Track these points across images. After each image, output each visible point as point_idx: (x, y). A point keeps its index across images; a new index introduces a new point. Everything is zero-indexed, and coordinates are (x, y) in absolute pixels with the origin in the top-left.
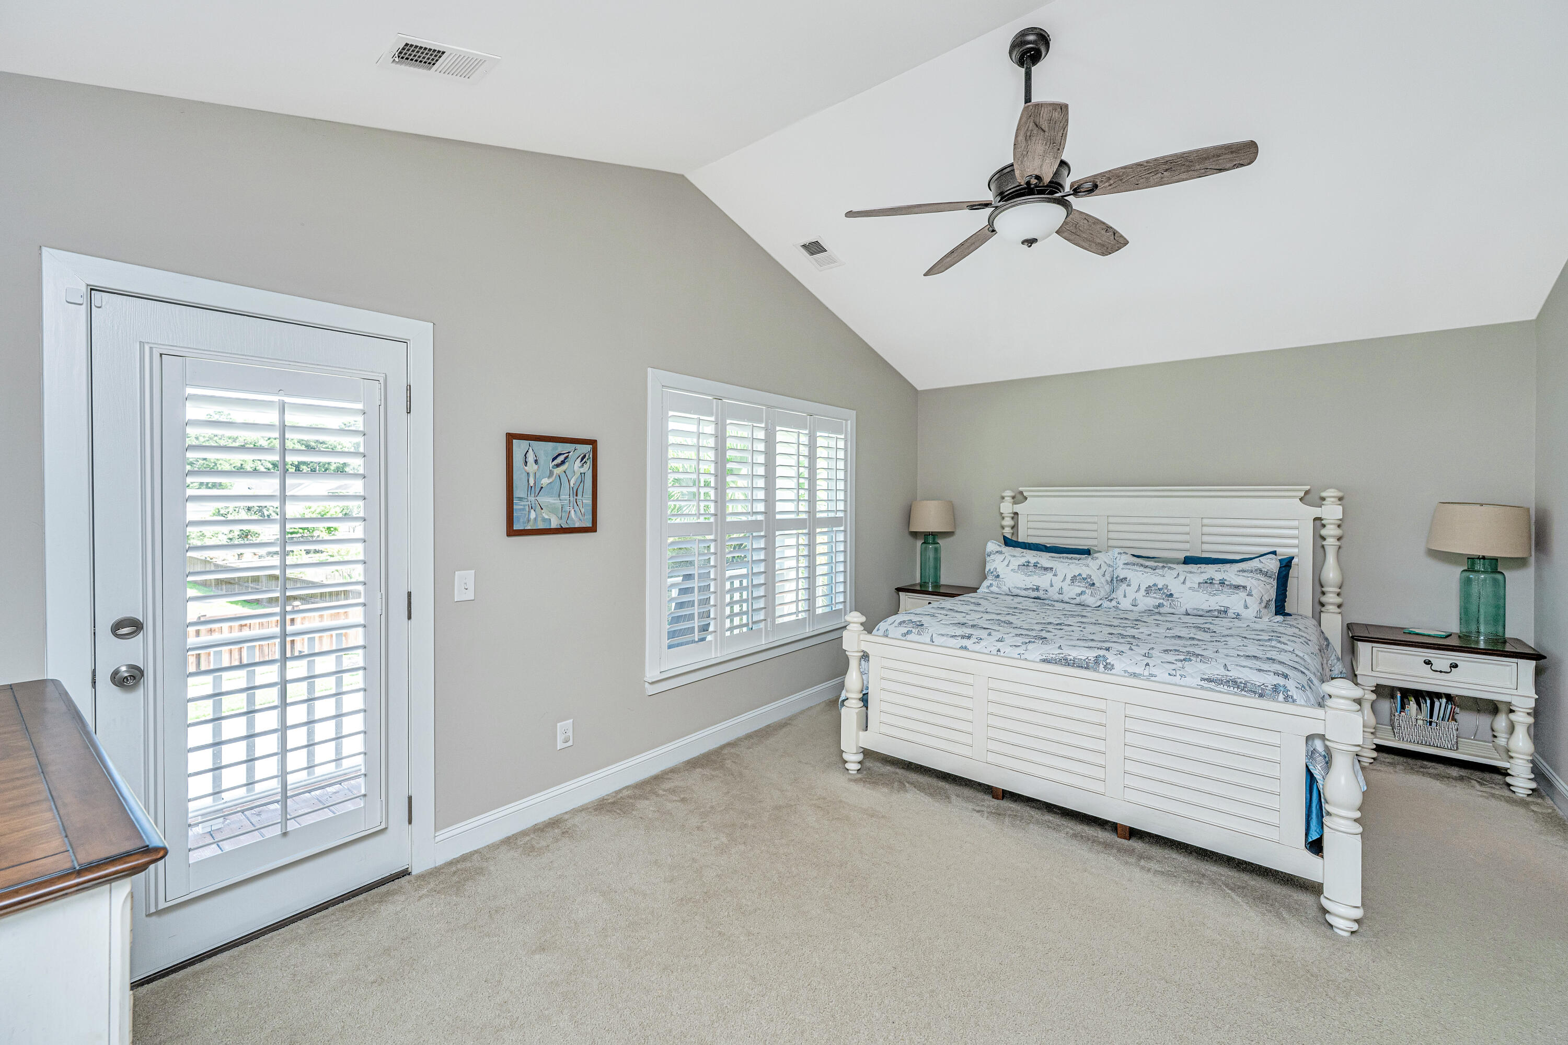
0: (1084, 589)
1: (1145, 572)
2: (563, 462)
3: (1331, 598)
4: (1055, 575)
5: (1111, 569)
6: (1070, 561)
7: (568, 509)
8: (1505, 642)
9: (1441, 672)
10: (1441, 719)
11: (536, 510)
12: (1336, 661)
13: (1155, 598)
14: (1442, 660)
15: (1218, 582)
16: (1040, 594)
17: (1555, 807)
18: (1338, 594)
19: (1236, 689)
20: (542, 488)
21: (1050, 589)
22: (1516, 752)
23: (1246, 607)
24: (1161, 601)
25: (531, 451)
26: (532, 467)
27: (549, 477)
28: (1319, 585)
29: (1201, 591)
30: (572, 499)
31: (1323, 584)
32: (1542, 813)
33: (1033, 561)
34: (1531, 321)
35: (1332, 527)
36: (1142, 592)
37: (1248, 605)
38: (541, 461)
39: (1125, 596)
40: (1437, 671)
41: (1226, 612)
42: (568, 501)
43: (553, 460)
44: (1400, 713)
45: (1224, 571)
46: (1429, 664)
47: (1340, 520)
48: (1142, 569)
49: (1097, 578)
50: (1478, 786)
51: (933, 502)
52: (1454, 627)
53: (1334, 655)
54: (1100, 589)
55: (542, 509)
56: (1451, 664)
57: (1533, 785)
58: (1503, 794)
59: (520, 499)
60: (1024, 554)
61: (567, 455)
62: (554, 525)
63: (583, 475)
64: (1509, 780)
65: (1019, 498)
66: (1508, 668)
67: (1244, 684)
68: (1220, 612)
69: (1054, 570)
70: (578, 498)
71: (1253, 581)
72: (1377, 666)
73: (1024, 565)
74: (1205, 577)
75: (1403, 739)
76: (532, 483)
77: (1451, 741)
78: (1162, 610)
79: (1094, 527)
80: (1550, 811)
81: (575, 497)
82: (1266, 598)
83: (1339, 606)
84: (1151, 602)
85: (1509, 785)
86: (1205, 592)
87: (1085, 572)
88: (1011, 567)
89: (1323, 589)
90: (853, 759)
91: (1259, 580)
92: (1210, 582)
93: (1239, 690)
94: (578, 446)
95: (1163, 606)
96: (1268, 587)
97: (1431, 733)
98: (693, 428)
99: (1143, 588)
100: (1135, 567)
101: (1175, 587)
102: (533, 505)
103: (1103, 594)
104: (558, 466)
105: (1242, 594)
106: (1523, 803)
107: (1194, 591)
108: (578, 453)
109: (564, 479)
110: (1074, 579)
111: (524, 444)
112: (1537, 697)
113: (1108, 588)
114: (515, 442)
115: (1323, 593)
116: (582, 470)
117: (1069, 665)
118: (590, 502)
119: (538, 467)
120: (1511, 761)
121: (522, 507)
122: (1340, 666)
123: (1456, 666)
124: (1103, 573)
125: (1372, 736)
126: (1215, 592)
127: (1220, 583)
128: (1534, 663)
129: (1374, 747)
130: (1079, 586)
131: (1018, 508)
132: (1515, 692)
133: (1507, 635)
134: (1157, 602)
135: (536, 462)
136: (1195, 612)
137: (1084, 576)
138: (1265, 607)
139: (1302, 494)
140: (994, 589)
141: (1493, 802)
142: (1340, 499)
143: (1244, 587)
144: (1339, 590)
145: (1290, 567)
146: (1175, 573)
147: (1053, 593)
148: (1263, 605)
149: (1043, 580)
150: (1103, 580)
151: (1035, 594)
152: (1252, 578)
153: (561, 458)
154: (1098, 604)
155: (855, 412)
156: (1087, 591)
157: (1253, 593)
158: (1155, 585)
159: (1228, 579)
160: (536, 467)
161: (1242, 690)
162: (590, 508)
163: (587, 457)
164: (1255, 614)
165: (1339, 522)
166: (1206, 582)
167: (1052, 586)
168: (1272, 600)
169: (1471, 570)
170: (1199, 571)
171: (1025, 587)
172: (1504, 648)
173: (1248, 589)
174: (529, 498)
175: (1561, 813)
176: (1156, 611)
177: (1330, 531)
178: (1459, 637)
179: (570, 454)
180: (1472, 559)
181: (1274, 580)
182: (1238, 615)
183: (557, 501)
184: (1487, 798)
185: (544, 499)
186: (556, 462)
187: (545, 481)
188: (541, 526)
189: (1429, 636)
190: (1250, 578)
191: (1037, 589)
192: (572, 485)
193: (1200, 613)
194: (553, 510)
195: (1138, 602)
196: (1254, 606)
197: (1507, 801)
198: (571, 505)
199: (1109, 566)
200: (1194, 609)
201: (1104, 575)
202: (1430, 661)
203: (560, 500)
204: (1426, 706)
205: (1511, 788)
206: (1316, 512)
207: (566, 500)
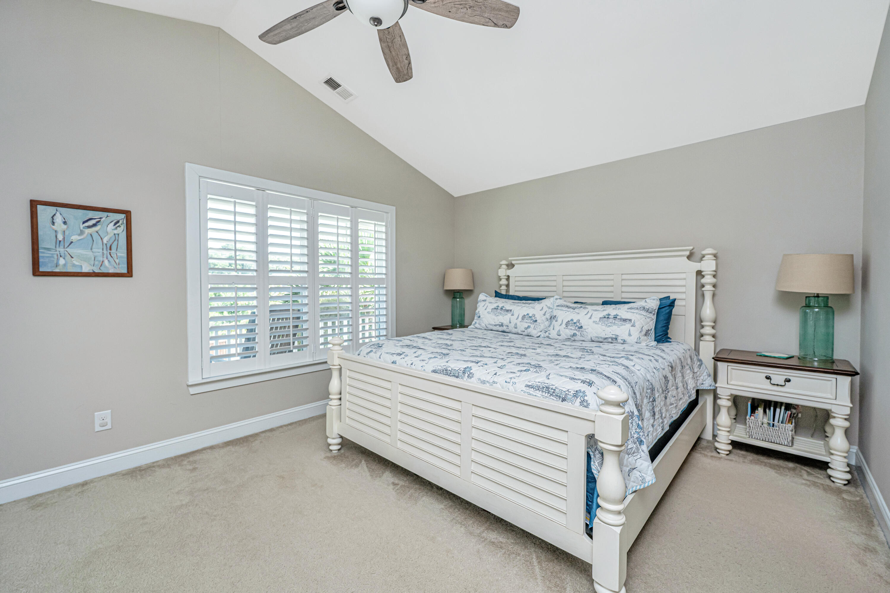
0: (529, 324)
1: (567, 311)
3: (708, 330)
4: (513, 315)
5: (551, 310)
6: (524, 305)
8: (833, 362)
9: (778, 385)
10: (780, 422)
11: (66, 258)
12: (706, 377)
13: (571, 329)
14: (778, 376)
15: (613, 317)
16: (504, 328)
17: (864, 495)
18: (713, 327)
19: (547, 394)
20: (72, 242)
21: (510, 325)
22: (835, 450)
23: (630, 335)
24: (575, 332)
27: (79, 235)
28: (699, 322)
29: (600, 323)
30: (105, 252)
31: (702, 319)
32: (850, 501)
33: (501, 306)
34: (862, 105)
35: (709, 277)
36: (564, 325)
37: (631, 334)
39: (553, 329)
40: (775, 385)
41: (616, 339)
42: (101, 254)
44: (750, 417)
45: (619, 309)
46: (769, 379)
47: (715, 271)
48: (566, 309)
49: (539, 317)
50: (805, 476)
51: (458, 269)
52: (795, 351)
53: (705, 372)
54: (540, 324)
55: (72, 258)
56: (786, 379)
57: (848, 477)
58: (824, 483)
60: (498, 301)
61: (99, 219)
63: (117, 236)
64: (829, 471)
65: (511, 266)
66: (829, 382)
67: (554, 390)
68: (612, 339)
69: (512, 311)
70: (112, 252)
71: (637, 316)
72: (731, 381)
73: (495, 309)
74: (605, 313)
75: (752, 437)
77: (787, 439)
78: (576, 338)
79: (554, 283)
80: (858, 499)
81: (109, 251)
82: (646, 328)
83: (714, 336)
84: (567, 332)
85: (830, 477)
86: (603, 324)
87: (531, 312)
88: (488, 310)
89: (702, 324)
90: (334, 442)
91: (641, 315)
92: (608, 317)
93: (549, 395)
94: (111, 214)
95: (576, 335)
96: (648, 320)
97: (771, 433)
98: (231, 208)
99: (564, 323)
100: (564, 309)
101: (585, 321)
102: (62, 255)
103: (542, 327)
104: (89, 227)
105: (628, 326)
106: (838, 492)
107: (596, 324)
110: (524, 317)
111: (51, 210)
112: (851, 406)
113: (547, 323)
114: (40, 207)
115: (703, 327)
116: (116, 232)
117: (447, 375)
119: (68, 227)
120: (832, 457)
121: (50, 255)
122: (710, 381)
123: (789, 381)
124: (544, 313)
125: (728, 434)
126: (610, 324)
127: (614, 318)
128: (849, 379)
129: (730, 442)
130: (526, 322)
131: (510, 272)
132: (834, 402)
133: (835, 357)
134: (572, 332)
136: (597, 339)
137: (530, 315)
138: (646, 335)
139: (688, 253)
140: (477, 325)
141: (813, 490)
142: (715, 256)
143: (630, 320)
144: (714, 324)
145: (673, 306)
146: (585, 311)
147: (511, 328)
148: (644, 332)
149: (504, 319)
150: (544, 318)
151: (501, 329)
152: (637, 313)
153: (93, 222)
154: (538, 335)
155: (394, 208)
156: (531, 326)
157: (636, 324)
158: (572, 320)
159: (620, 315)
160: (65, 227)
161: (551, 395)
162: (125, 260)
163: (121, 222)
164: (636, 340)
165: (714, 273)
166: (605, 317)
167: (510, 322)
168: (651, 330)
169: (808, 306)
170: (602, 309)
171: (495, 324)
172: (832, 366)
173: (633, 321)
174: (58, 249)
175: (868, 501)
176: (572, 338)
177: (708, 279)
178: (799, 358)
179: (102, 219)
180: (808, 297)
181: (654, 314)
182: (624, 341)
183: (90, 253)
184: (809, 486)
189: (775, 357)
190: (635, 314)
191: (502, 325)
192: (105, 241)
193: (601, 340)
195: (561, 332)
196: (636, 334)
197: (825, 490)
198: (105, 256)
199: (549, 308)
200: (596, 337)
201: (544, 315)
202: (770, 377)
203: (93, 252)
204: (770, 412)
205: (832, 479)
206: (697, 266)
207: (99, 253)
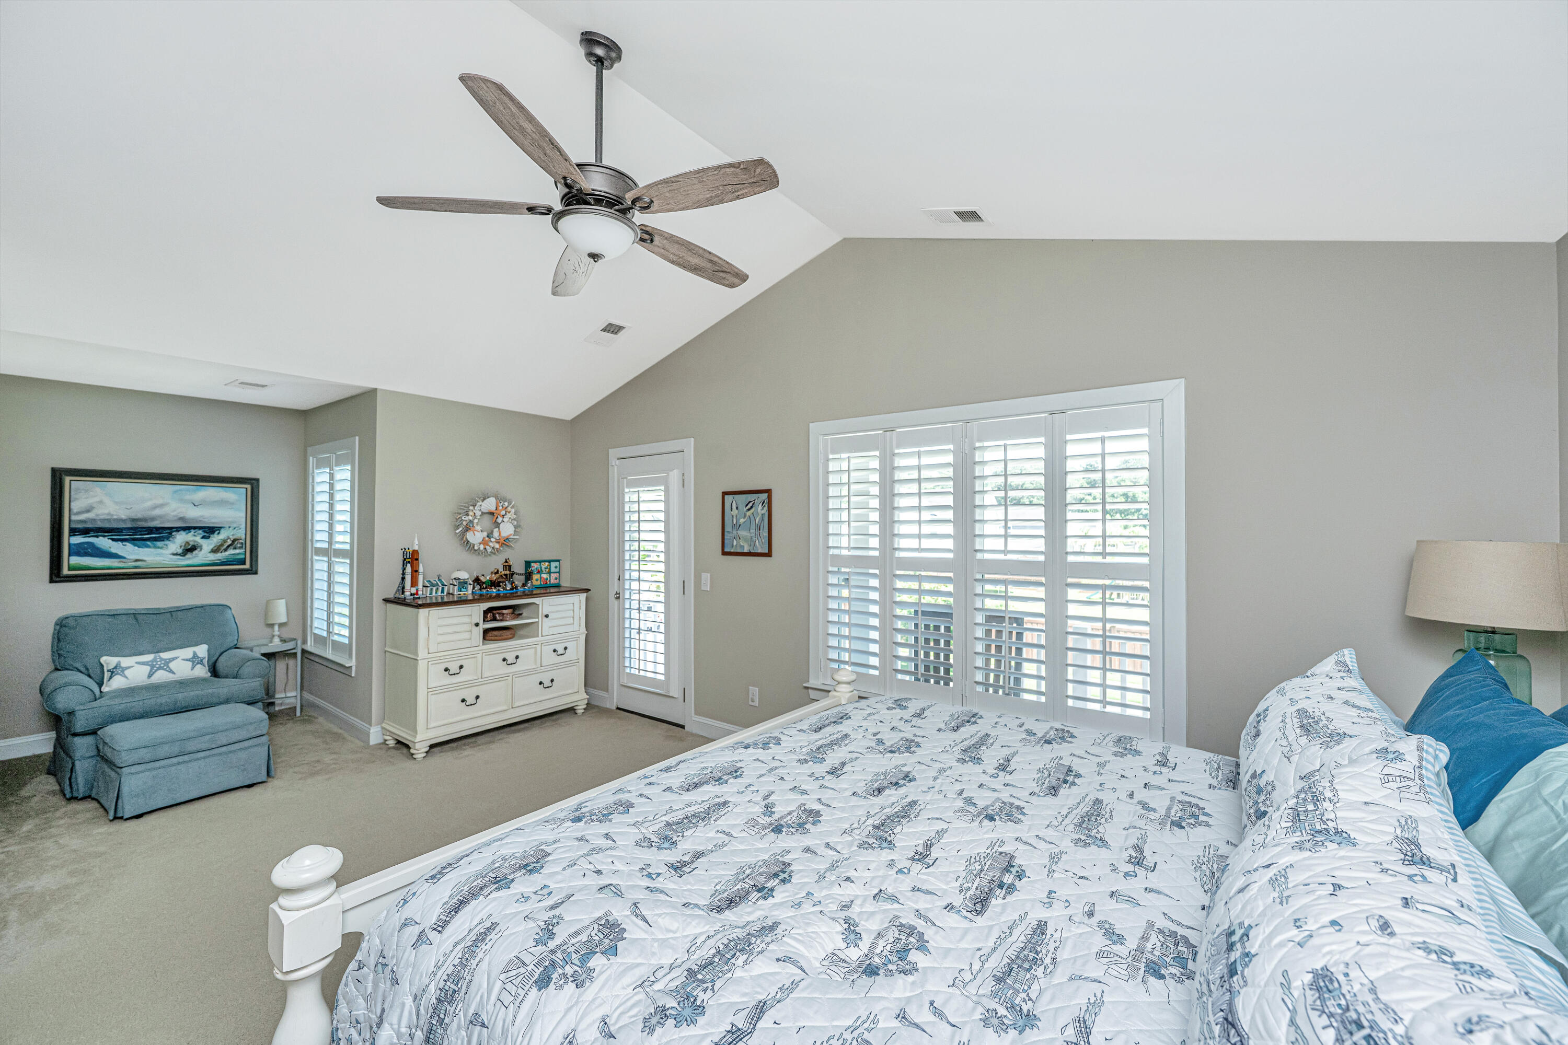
2: (752, 507)
7: (754, 539)
11: (737, 539)
20: (740, 525)
25: (734, 502)
26: (735, 512)
27: (744, 518)
30: (757, 533)
38: (739, 508)
43: (747, 505)
55: (739, 539)
59: (728, 532)
61: (754, 502)
62: (746, 550)
63: (763, 515)
70: (761, 532)
76: (735, 523)
81: (759, 531)
94: (760, 495)
102: (735, 536)
104: (749, 510)
108: (760, 500)
109: (752, 519)
111: (731, 497)
114: (726, 497)
116: (763, 512)
118: (766, 534)
121: (729, 537)
135: (737, 508)
153: (750, 505)
160: (737, 511)
162: (767, 539)
163: (765, 502)
174: (734, 532)
179: (756, 501)
183: (748, 534)
185: (742, 533)
186: (748, 507)
187: (742, 520)
188: (739, 550)
192: (758, 522)
194: (746, 540)
198: (757, 537)
203: (750, 533)
207: (754, 533)
